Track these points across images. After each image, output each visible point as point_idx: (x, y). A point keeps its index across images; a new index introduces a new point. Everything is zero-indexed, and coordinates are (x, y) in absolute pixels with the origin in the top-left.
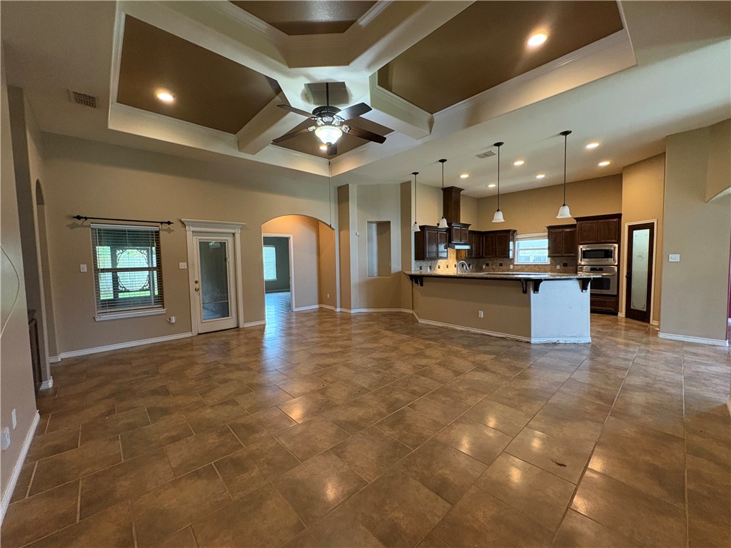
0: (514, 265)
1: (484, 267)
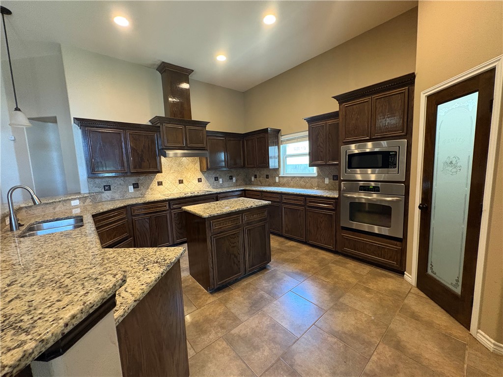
0: (279, 177)
1: (253, 179)
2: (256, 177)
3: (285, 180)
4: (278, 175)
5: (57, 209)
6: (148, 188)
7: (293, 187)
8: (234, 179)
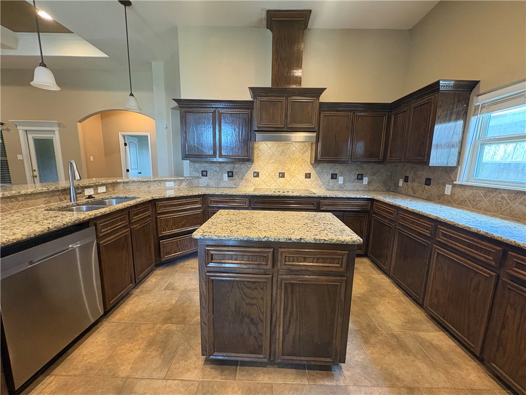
0: (454, 186)
2: (406, 180)
3: (468, 193)
4: (451, 182)
5: (152, 188)
6: (242, 179)
7: (486, 211)
8: (366, 180)
